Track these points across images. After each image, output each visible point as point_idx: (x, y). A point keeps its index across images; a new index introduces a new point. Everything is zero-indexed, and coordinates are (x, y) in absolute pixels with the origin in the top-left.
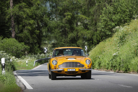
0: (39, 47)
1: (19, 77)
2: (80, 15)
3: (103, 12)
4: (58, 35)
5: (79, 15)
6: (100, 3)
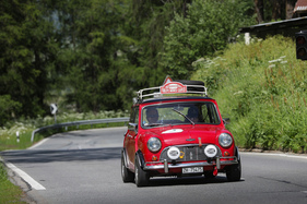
0: (41, 102)
1: (10, 165)
2: (122, 37)
3: (170, 29)
4: (77, 78)
5: (120, 36)
6: (161, 11)
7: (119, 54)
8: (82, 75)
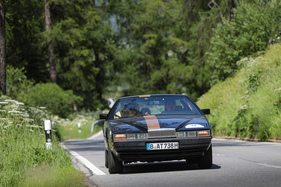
0: (100, 97)
1: (74, 153)
2: (173, 39)
3: (217, 31)
4: (132, 76)
5: (171, 38)
6: (209, 15)
7: (170, 54)
8: (137, 73)
